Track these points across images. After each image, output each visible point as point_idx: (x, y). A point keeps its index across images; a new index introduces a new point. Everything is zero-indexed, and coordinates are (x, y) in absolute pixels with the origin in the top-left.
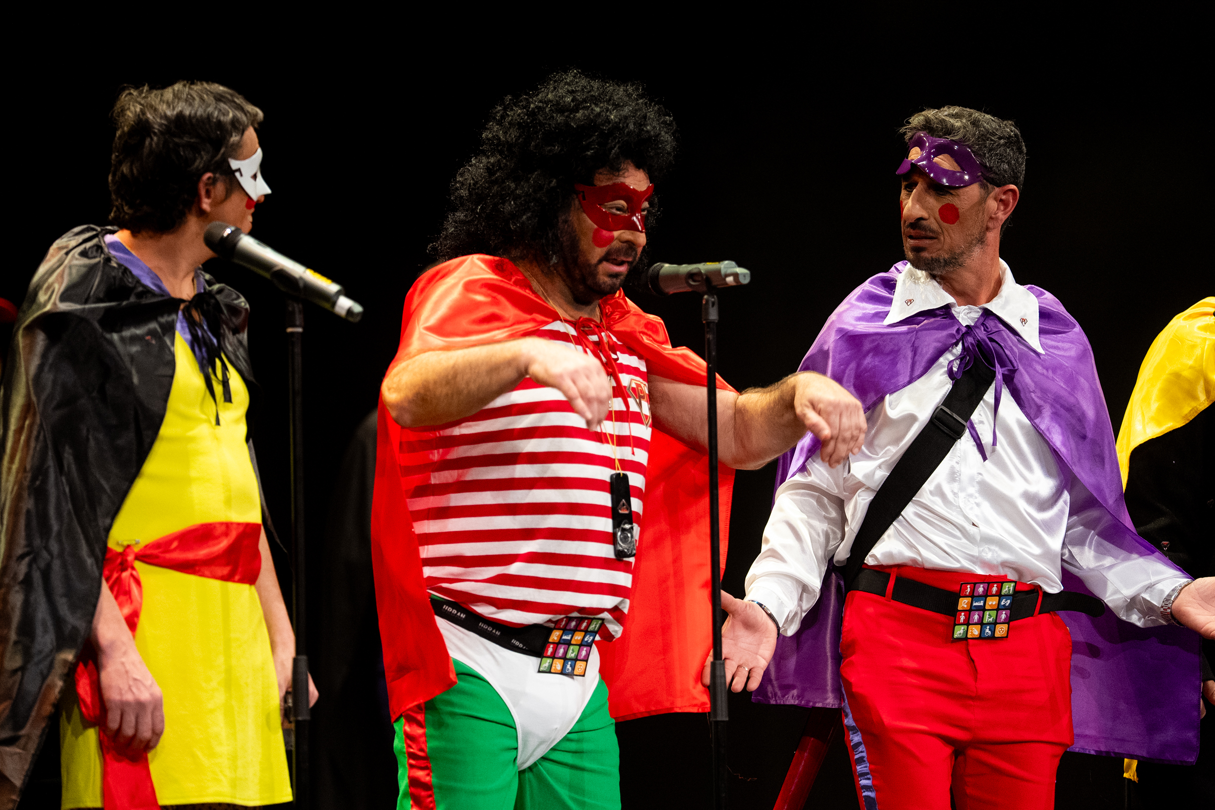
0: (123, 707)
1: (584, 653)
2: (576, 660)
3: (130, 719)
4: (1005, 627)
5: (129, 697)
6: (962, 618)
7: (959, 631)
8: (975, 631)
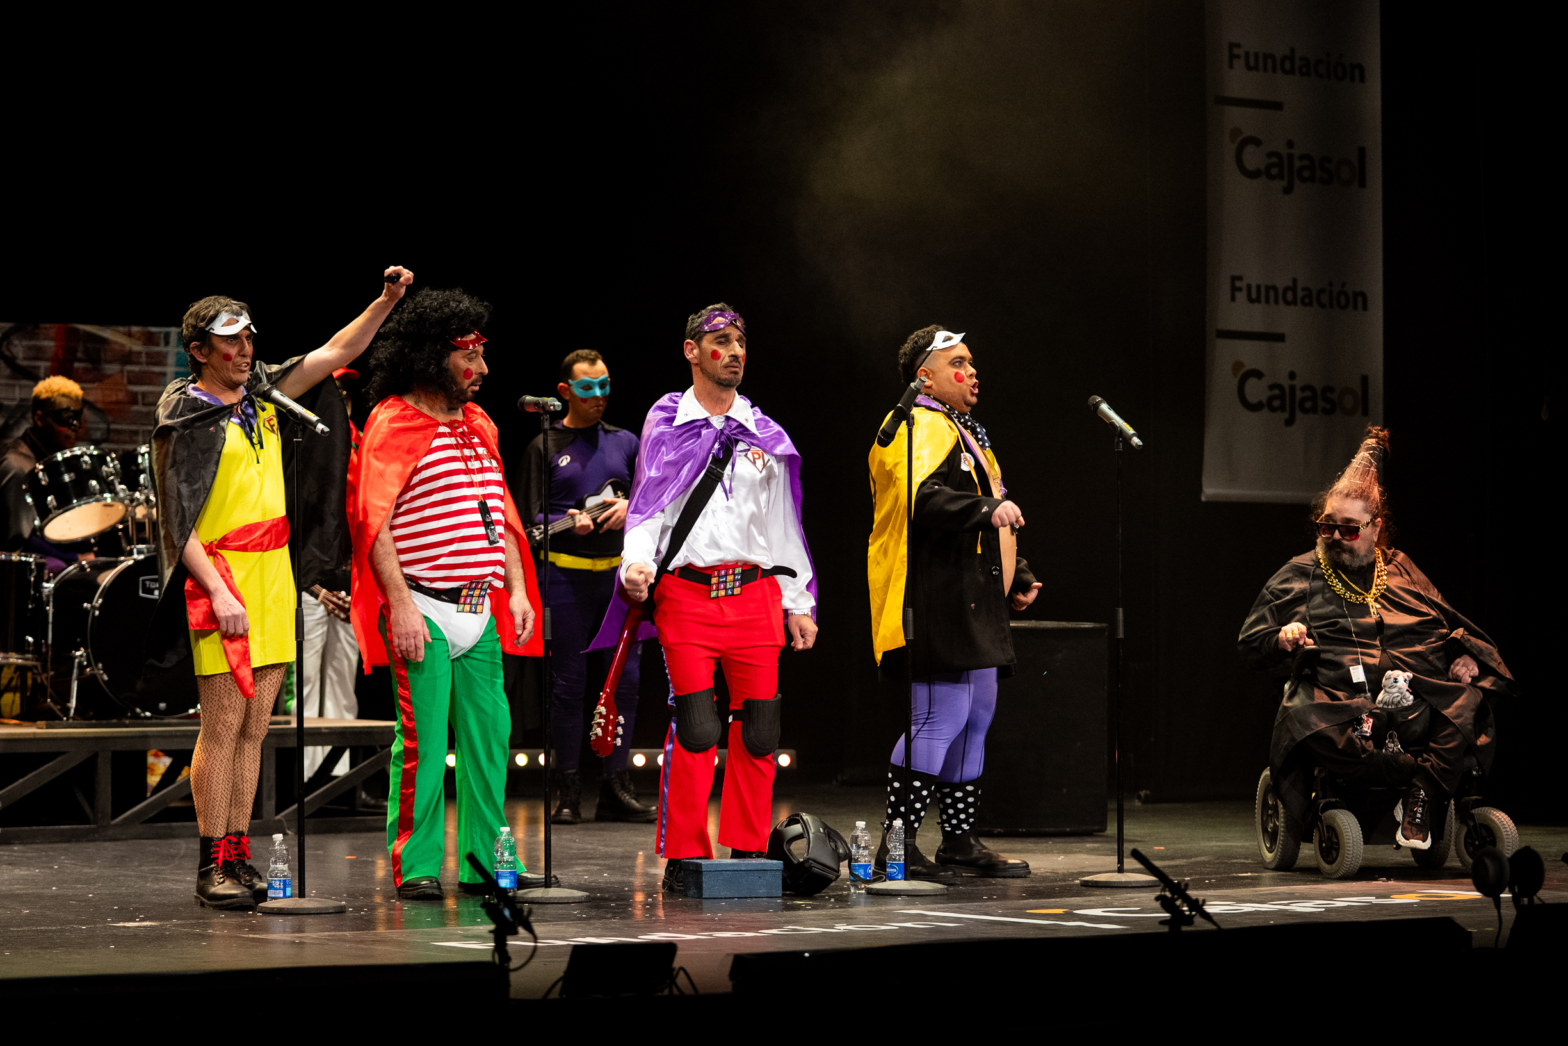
0: (227, 619)
1: (481, 601)
2: (477, 604)
3: (231, 625)
4: (739, 589)
5: (229, 614)
6: (714, 587)
7: (713, 594)
8: (722, 593)
